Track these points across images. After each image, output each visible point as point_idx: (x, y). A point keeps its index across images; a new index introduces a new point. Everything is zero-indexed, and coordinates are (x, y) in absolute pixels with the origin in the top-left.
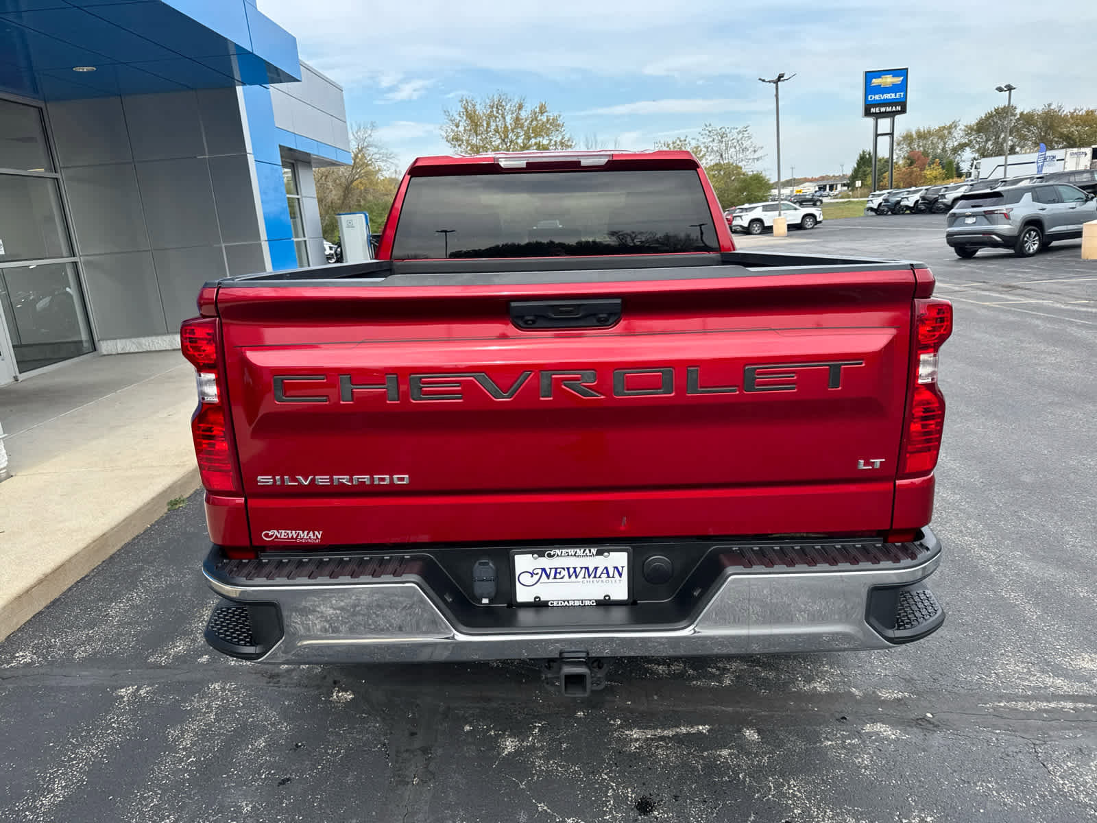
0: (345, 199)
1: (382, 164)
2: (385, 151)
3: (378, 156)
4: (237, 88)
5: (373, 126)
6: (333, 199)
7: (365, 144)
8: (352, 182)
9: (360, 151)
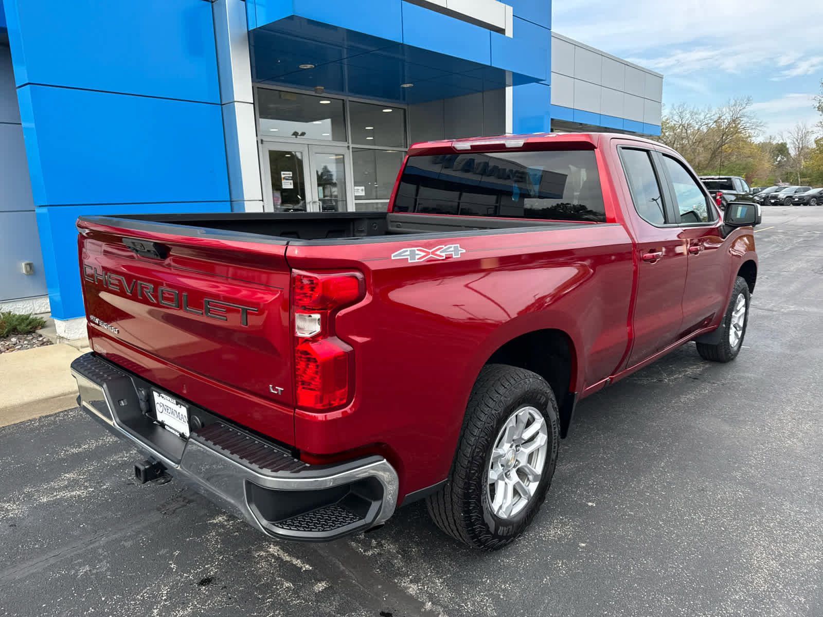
0: (711, 160)
1: (752, 131)
2: (754, 120)
3: (748, 125)
4: (507, 89)
5: (749, 101)
6: (701, 161)
7: (738, 116)
8: (721, 146)
9: (734, 121)
